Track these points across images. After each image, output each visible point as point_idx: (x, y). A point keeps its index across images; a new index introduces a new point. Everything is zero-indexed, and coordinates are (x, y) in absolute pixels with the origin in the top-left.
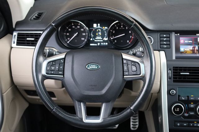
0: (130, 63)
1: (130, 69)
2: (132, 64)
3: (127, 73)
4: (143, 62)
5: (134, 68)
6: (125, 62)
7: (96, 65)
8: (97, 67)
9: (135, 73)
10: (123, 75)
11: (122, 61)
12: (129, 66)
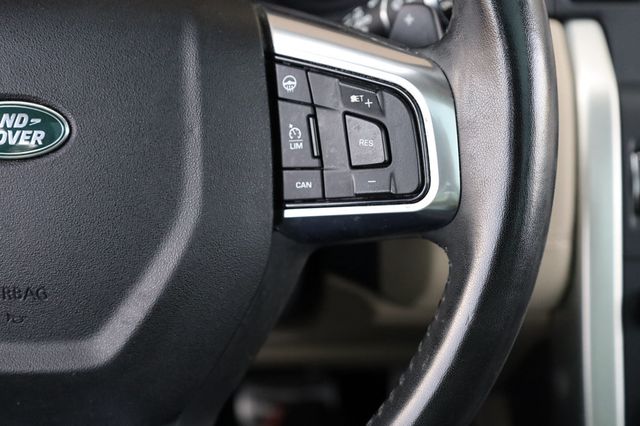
0: (328, 92)
1: (333, 150)
2: (347, 102)
3: (305, 185)
4: (445, 90)
5: (367, 142)
6: (288, 84)
7: (32, 114)
8: (39, 136)
9: (372, 183)
10: (280, 203)
11: (263, 81)
12: (329, 123)
